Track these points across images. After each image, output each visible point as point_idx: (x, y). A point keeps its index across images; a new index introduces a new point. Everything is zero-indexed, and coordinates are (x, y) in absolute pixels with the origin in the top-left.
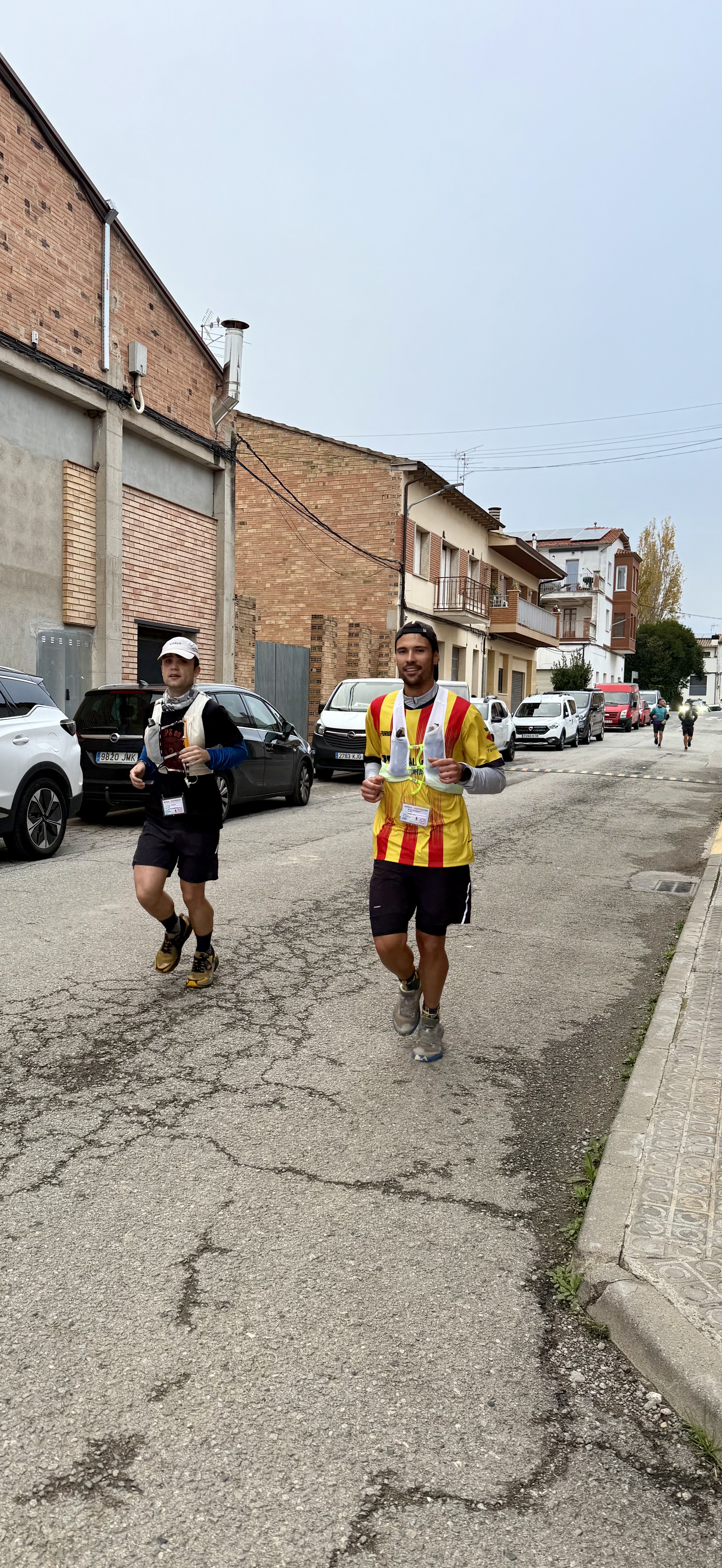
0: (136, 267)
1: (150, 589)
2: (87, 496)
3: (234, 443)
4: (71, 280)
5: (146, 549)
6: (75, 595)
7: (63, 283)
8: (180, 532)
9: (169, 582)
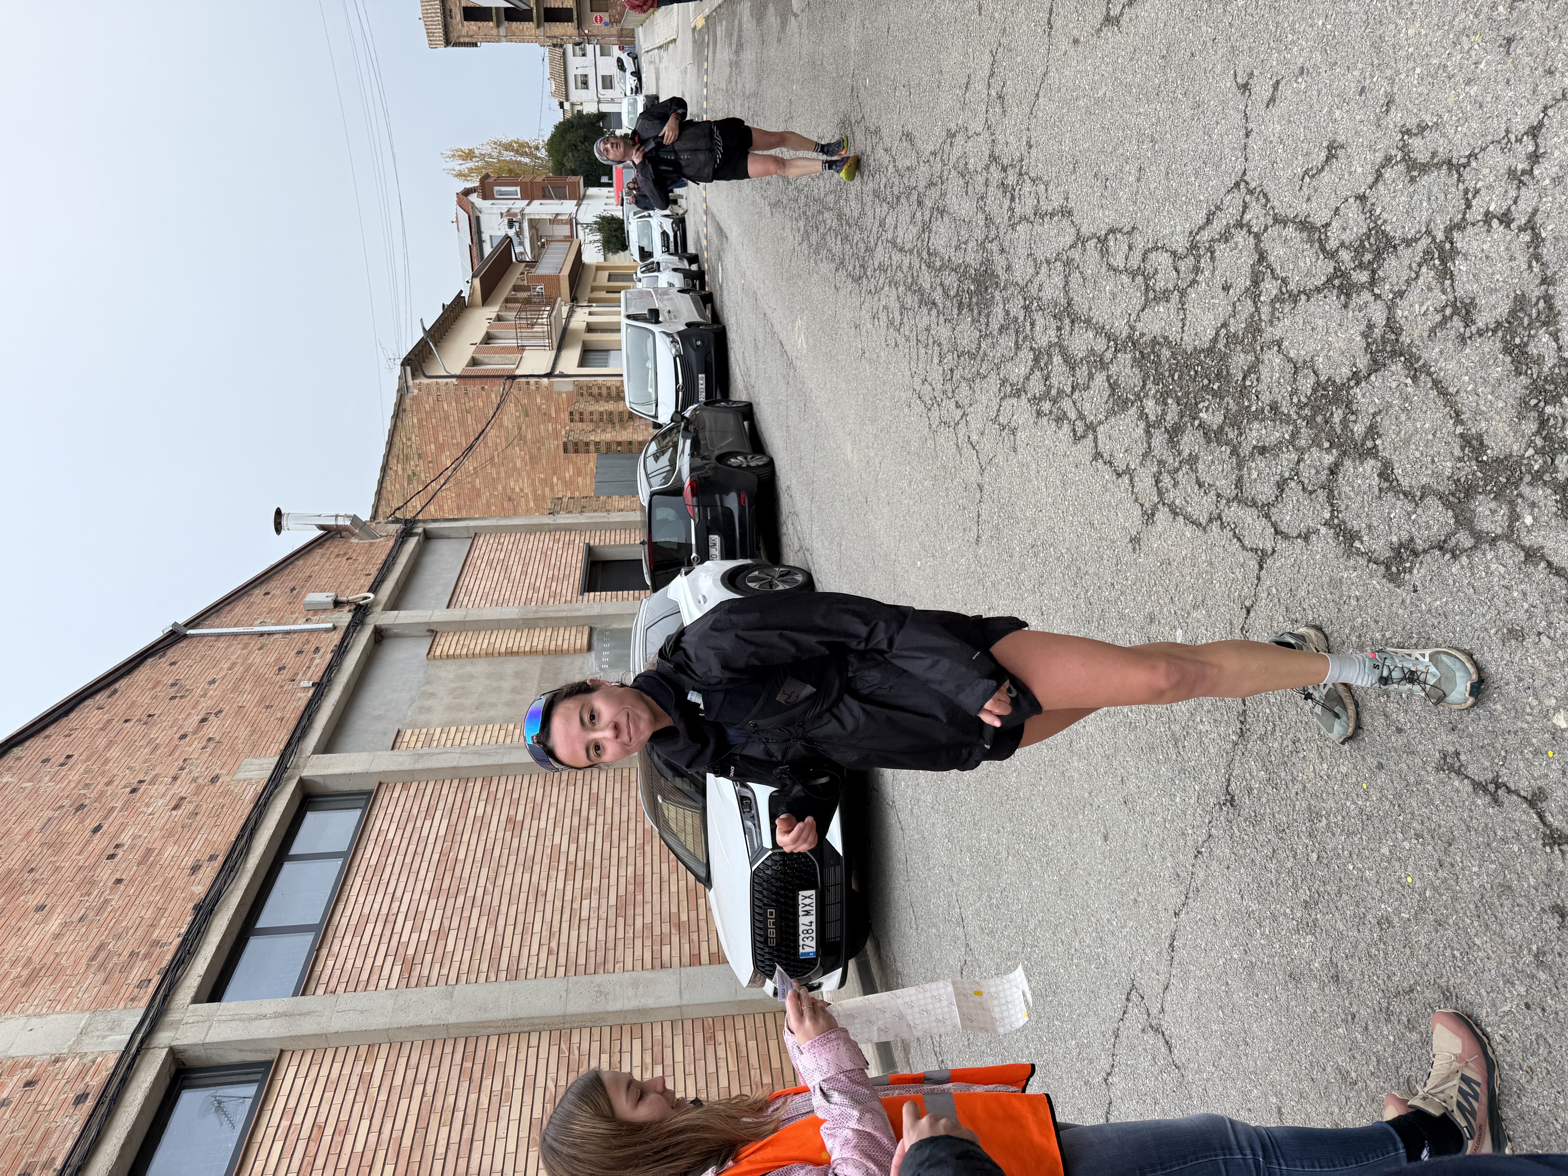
0: (228, 608)
1: (549, 584)
2: (462, 638)
3: (397, 521)
4: (246, 659)
5: (509, 589)
6: (560, 643)
7: (251, 665)
8: (490, 563)
9: (541, 570)
